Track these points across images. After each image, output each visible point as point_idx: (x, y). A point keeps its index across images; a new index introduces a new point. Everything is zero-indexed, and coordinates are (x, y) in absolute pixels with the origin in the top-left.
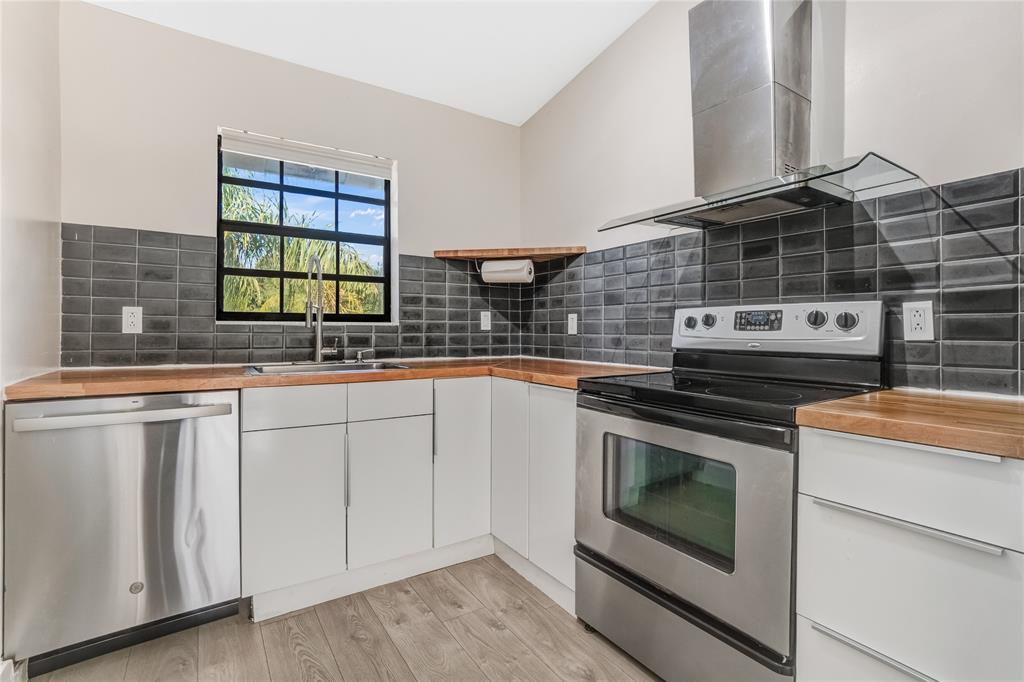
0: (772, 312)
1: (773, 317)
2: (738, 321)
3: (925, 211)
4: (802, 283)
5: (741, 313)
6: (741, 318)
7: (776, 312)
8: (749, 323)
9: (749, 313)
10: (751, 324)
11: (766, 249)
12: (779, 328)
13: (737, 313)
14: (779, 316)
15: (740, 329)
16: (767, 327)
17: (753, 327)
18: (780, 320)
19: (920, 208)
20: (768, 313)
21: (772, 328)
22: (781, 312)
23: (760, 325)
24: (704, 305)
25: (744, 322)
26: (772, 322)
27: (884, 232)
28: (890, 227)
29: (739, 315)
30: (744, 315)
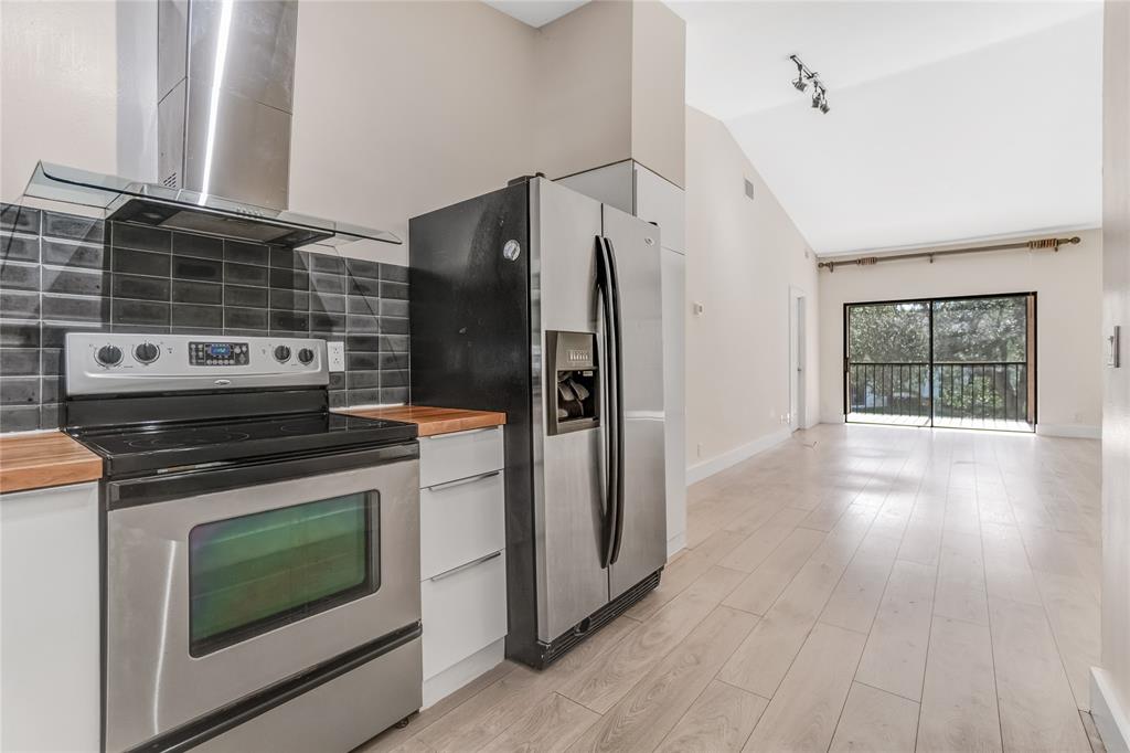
0: (236, 344)
1: (237, 350)
2: (194, 353)
3: (338, 273)
4: (248, 316)
5: (197, 344)
6: (197, 350)
7: (241, 345)
8: (209, 357)
9: (208, 345)
10: (212, 358)
11: (209, 271)
12: (247, 362)
13: (190, 344)
14: (244, 349)
15: (198, 364)
16: (232, 362)
17: (215, 362)
18: (246, 354)
19: (336, 271)
20: (232, 346)
21: (238, 363)
22: (246, 345)
23: (223, 359)
24: (105, 329)
25: (201, 355)
26: (237, 356)
27: (315, 282)
28: (318, 281)
29: (193, 346)
30: (200, 346)
